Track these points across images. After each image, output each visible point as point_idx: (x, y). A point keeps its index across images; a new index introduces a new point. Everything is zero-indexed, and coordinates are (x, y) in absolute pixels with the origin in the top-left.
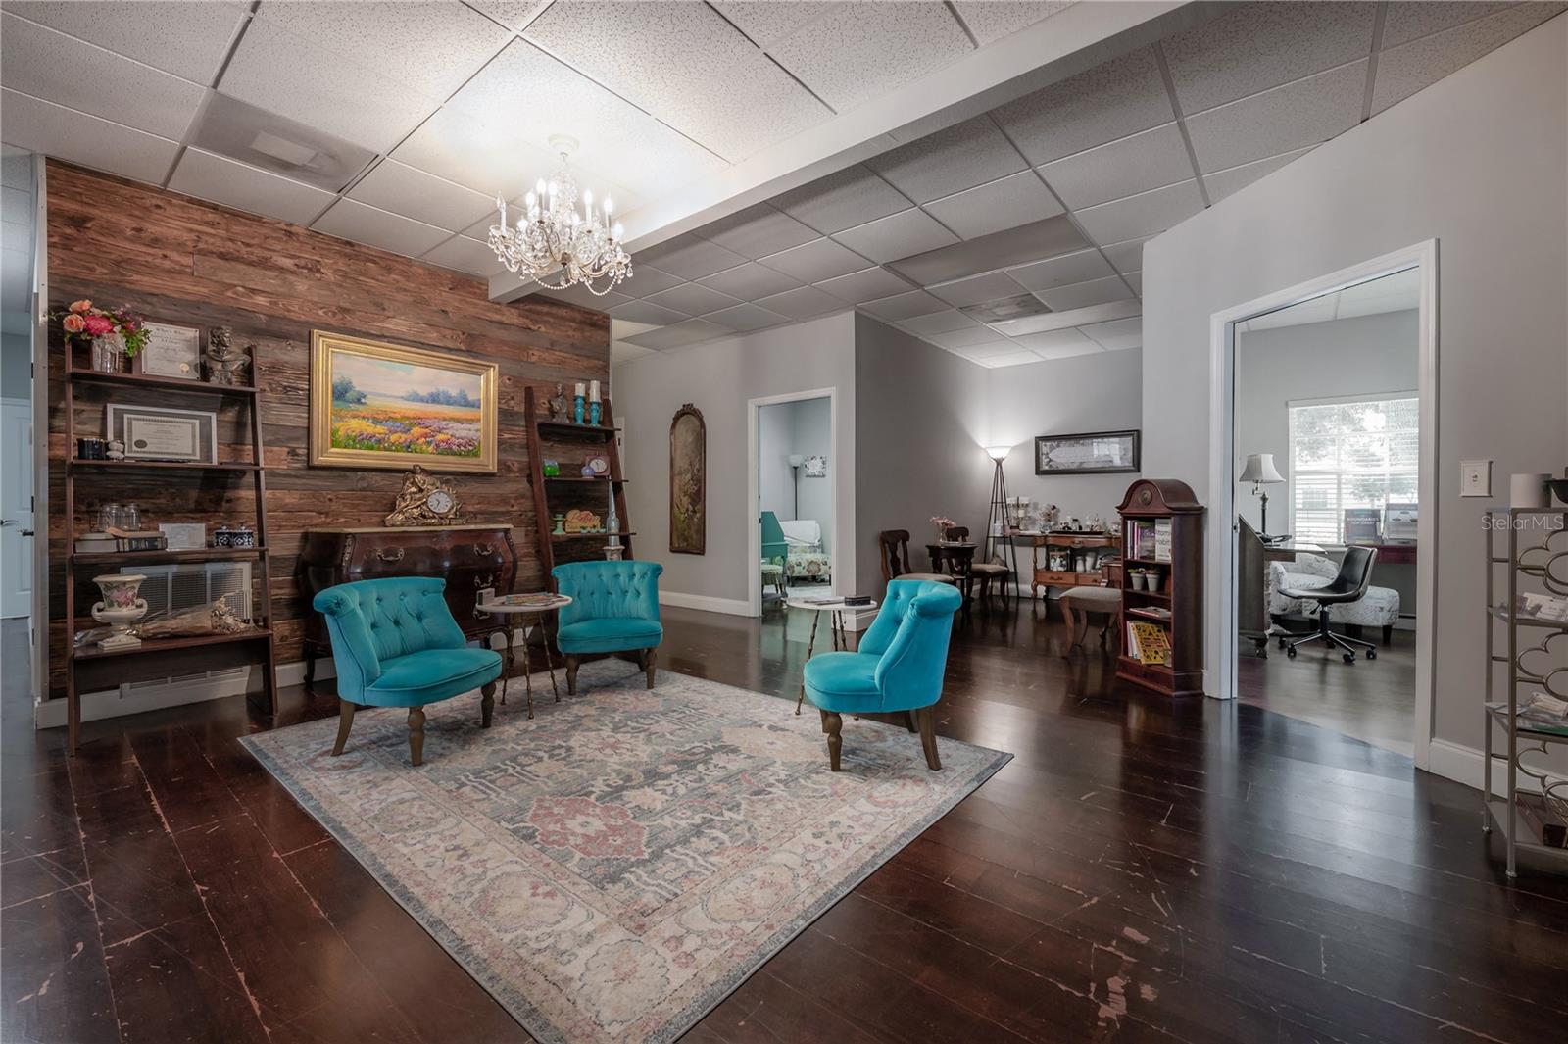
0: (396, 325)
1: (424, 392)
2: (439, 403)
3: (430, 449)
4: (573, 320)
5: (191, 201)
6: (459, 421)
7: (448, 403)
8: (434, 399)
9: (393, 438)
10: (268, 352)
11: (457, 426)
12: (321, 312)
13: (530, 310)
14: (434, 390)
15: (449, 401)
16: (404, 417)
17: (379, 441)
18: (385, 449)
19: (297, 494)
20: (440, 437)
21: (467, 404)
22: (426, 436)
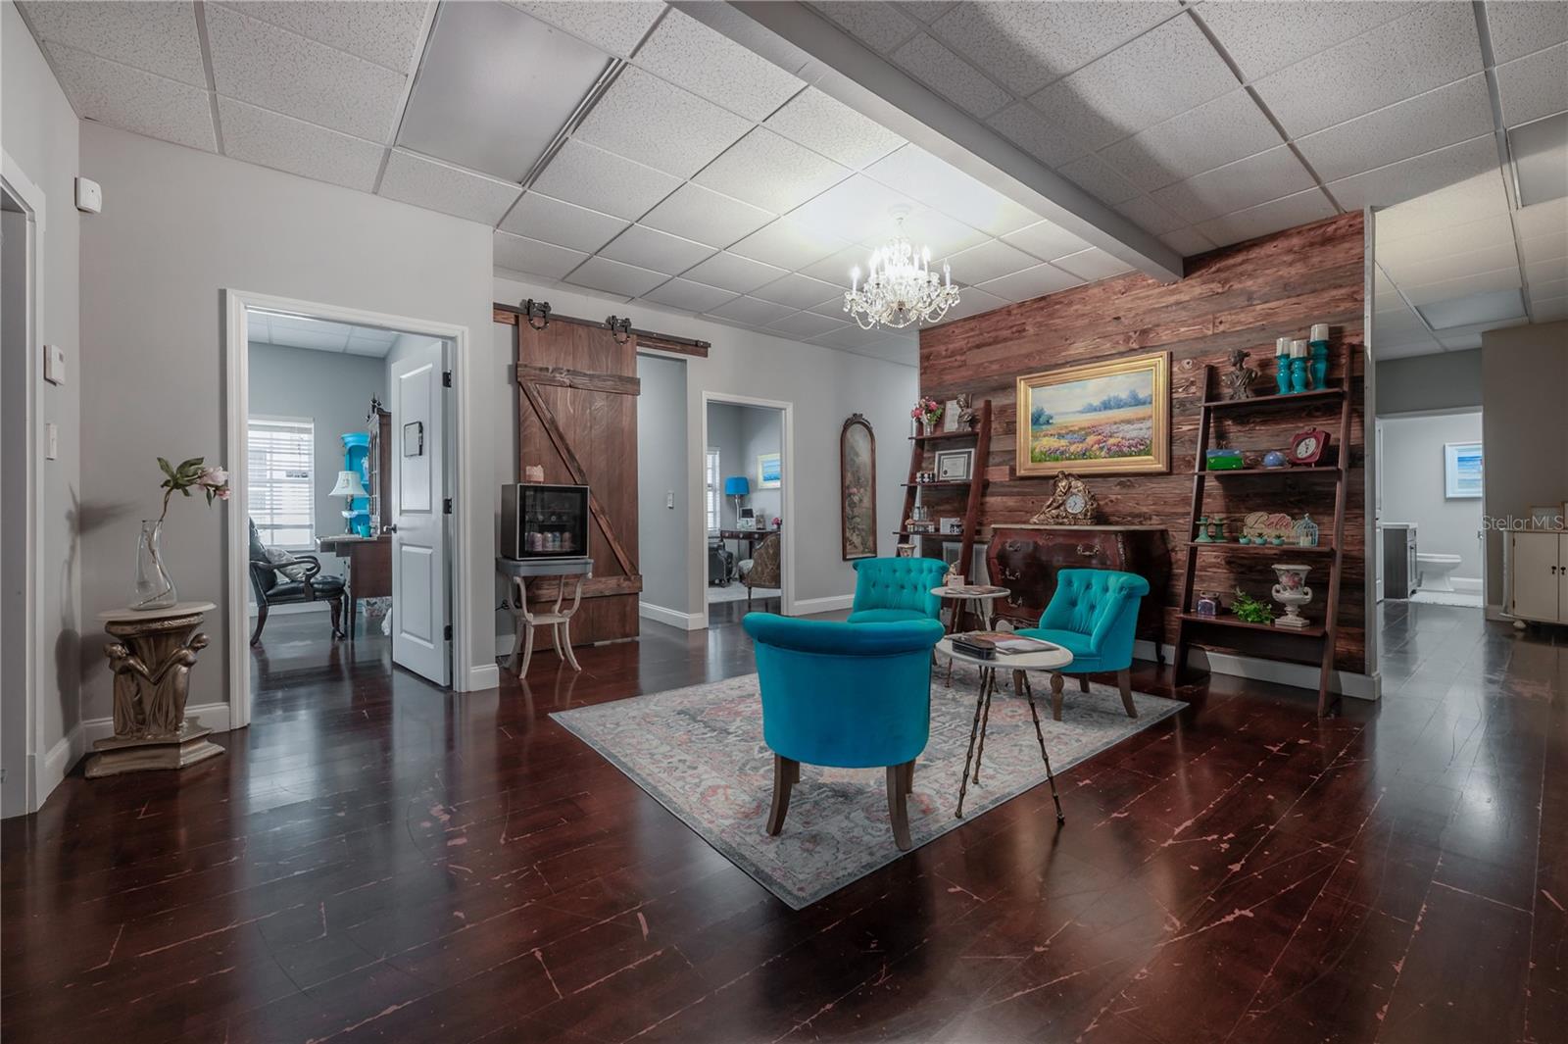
0: (1077, 349)
1: (1096, 403)
2: (1110, 408)
3: (1103, 454)
4: (1290, 251)
5: (965, 320)
6: (1129, 422)
7: (1119, 406)
8: (1106, 406)
9: (1073, 448)
10: (997, 402)
11: (1127, 427)
12: (1026, 361)
13: (1218, 271)
14: (1105, 398)
15: (1120, 404)
16: (1081, 429)
17: (1062, 453)
18: (1069, 459)
19: (1014, 499)
20: (1112, 441)
21: (1137, 402)
22: (1099, 442)
